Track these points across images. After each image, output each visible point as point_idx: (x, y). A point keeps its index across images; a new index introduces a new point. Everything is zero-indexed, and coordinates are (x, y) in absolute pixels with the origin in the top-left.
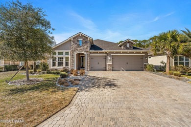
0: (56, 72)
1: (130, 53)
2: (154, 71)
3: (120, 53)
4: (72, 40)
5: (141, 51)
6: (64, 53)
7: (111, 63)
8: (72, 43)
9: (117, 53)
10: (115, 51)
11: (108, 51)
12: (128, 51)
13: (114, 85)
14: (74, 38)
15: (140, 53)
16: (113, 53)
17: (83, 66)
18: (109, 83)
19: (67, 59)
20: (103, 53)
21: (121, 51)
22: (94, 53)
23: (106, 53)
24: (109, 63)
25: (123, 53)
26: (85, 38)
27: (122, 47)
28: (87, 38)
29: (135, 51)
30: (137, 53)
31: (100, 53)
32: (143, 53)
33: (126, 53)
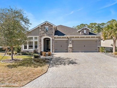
0: (29, 54)
1: (86, 37)
2: (105, 52)
3: (78, 37)
4: (40, 27)
5: (95, 36)
6: (34, 38)
7: (72, 46)
8: (40, 30)
9: (76, 37)
10: (75, 36)
11: (69, 36)
12: (85, 36)
13: (75, 63)
14: (41, 26)
15: (94, 37)
16: (73, 37)
17: (48, 48)
18: (72, 62)
19: (36, 43)
20: (65, 38)
21: (80, 36)
22: (57, 38)
23: (68, 38)
24: (70, 46)
25: (81, 37)
26: (51, 26)
27: (81, 33)
28: (52, 26)
29: (91, 36)
30: (92, 37)
31: (63, 38)
32: (97, 37)
33: (84, 37)
